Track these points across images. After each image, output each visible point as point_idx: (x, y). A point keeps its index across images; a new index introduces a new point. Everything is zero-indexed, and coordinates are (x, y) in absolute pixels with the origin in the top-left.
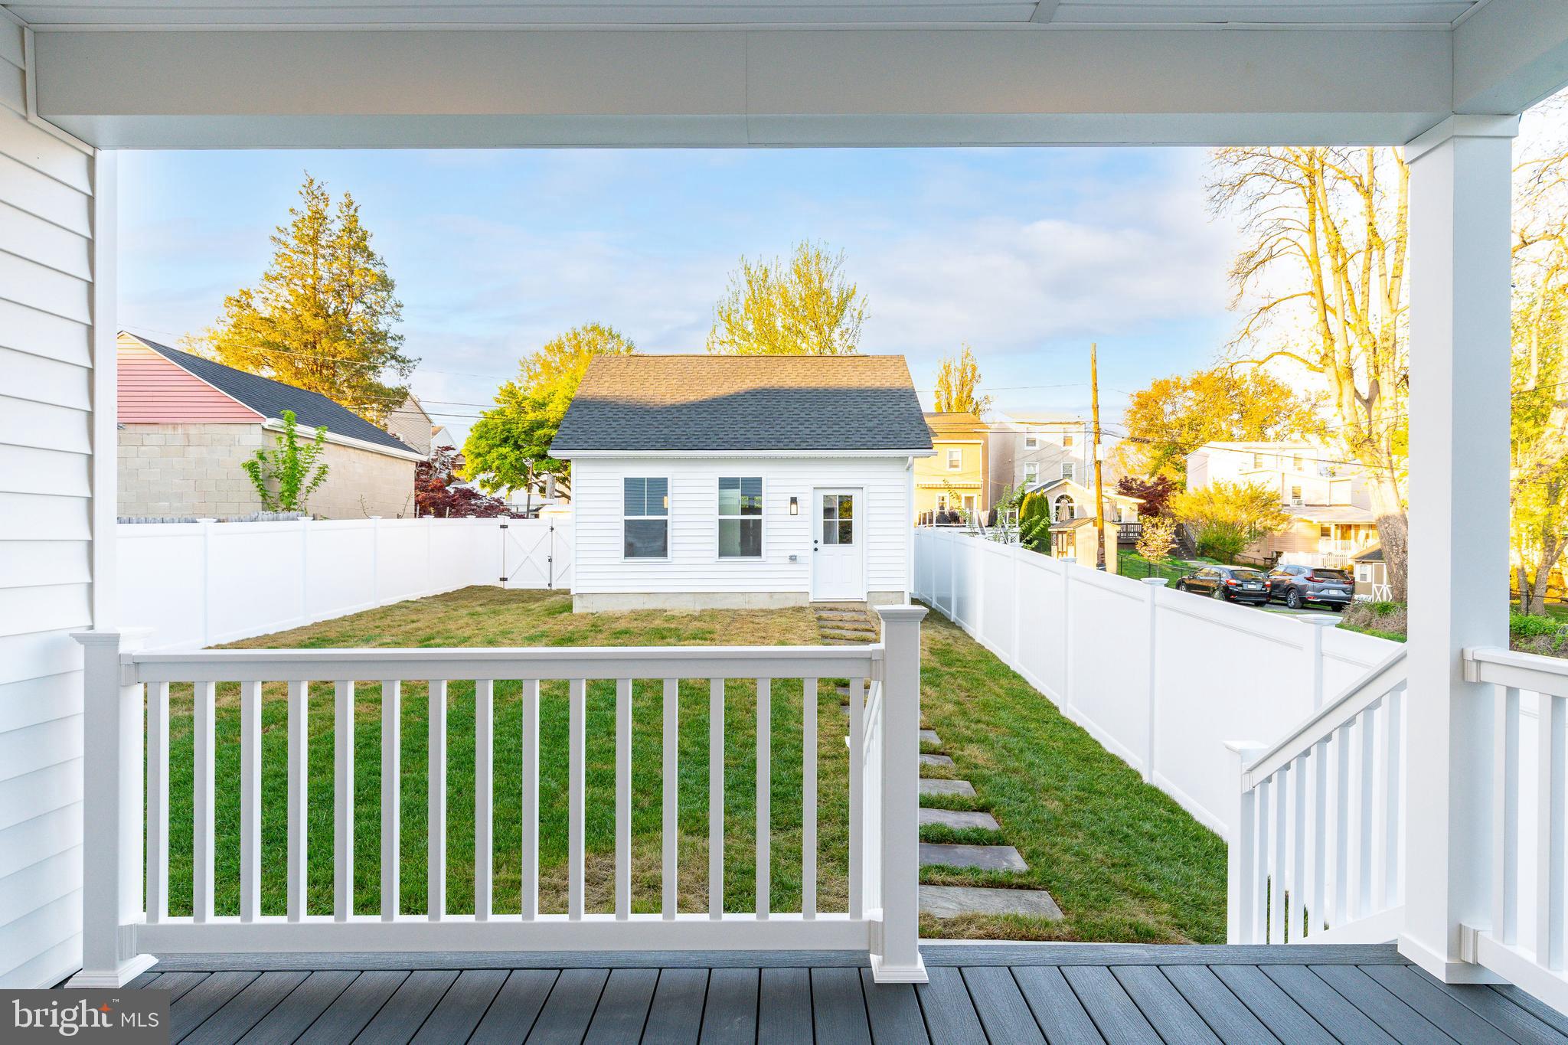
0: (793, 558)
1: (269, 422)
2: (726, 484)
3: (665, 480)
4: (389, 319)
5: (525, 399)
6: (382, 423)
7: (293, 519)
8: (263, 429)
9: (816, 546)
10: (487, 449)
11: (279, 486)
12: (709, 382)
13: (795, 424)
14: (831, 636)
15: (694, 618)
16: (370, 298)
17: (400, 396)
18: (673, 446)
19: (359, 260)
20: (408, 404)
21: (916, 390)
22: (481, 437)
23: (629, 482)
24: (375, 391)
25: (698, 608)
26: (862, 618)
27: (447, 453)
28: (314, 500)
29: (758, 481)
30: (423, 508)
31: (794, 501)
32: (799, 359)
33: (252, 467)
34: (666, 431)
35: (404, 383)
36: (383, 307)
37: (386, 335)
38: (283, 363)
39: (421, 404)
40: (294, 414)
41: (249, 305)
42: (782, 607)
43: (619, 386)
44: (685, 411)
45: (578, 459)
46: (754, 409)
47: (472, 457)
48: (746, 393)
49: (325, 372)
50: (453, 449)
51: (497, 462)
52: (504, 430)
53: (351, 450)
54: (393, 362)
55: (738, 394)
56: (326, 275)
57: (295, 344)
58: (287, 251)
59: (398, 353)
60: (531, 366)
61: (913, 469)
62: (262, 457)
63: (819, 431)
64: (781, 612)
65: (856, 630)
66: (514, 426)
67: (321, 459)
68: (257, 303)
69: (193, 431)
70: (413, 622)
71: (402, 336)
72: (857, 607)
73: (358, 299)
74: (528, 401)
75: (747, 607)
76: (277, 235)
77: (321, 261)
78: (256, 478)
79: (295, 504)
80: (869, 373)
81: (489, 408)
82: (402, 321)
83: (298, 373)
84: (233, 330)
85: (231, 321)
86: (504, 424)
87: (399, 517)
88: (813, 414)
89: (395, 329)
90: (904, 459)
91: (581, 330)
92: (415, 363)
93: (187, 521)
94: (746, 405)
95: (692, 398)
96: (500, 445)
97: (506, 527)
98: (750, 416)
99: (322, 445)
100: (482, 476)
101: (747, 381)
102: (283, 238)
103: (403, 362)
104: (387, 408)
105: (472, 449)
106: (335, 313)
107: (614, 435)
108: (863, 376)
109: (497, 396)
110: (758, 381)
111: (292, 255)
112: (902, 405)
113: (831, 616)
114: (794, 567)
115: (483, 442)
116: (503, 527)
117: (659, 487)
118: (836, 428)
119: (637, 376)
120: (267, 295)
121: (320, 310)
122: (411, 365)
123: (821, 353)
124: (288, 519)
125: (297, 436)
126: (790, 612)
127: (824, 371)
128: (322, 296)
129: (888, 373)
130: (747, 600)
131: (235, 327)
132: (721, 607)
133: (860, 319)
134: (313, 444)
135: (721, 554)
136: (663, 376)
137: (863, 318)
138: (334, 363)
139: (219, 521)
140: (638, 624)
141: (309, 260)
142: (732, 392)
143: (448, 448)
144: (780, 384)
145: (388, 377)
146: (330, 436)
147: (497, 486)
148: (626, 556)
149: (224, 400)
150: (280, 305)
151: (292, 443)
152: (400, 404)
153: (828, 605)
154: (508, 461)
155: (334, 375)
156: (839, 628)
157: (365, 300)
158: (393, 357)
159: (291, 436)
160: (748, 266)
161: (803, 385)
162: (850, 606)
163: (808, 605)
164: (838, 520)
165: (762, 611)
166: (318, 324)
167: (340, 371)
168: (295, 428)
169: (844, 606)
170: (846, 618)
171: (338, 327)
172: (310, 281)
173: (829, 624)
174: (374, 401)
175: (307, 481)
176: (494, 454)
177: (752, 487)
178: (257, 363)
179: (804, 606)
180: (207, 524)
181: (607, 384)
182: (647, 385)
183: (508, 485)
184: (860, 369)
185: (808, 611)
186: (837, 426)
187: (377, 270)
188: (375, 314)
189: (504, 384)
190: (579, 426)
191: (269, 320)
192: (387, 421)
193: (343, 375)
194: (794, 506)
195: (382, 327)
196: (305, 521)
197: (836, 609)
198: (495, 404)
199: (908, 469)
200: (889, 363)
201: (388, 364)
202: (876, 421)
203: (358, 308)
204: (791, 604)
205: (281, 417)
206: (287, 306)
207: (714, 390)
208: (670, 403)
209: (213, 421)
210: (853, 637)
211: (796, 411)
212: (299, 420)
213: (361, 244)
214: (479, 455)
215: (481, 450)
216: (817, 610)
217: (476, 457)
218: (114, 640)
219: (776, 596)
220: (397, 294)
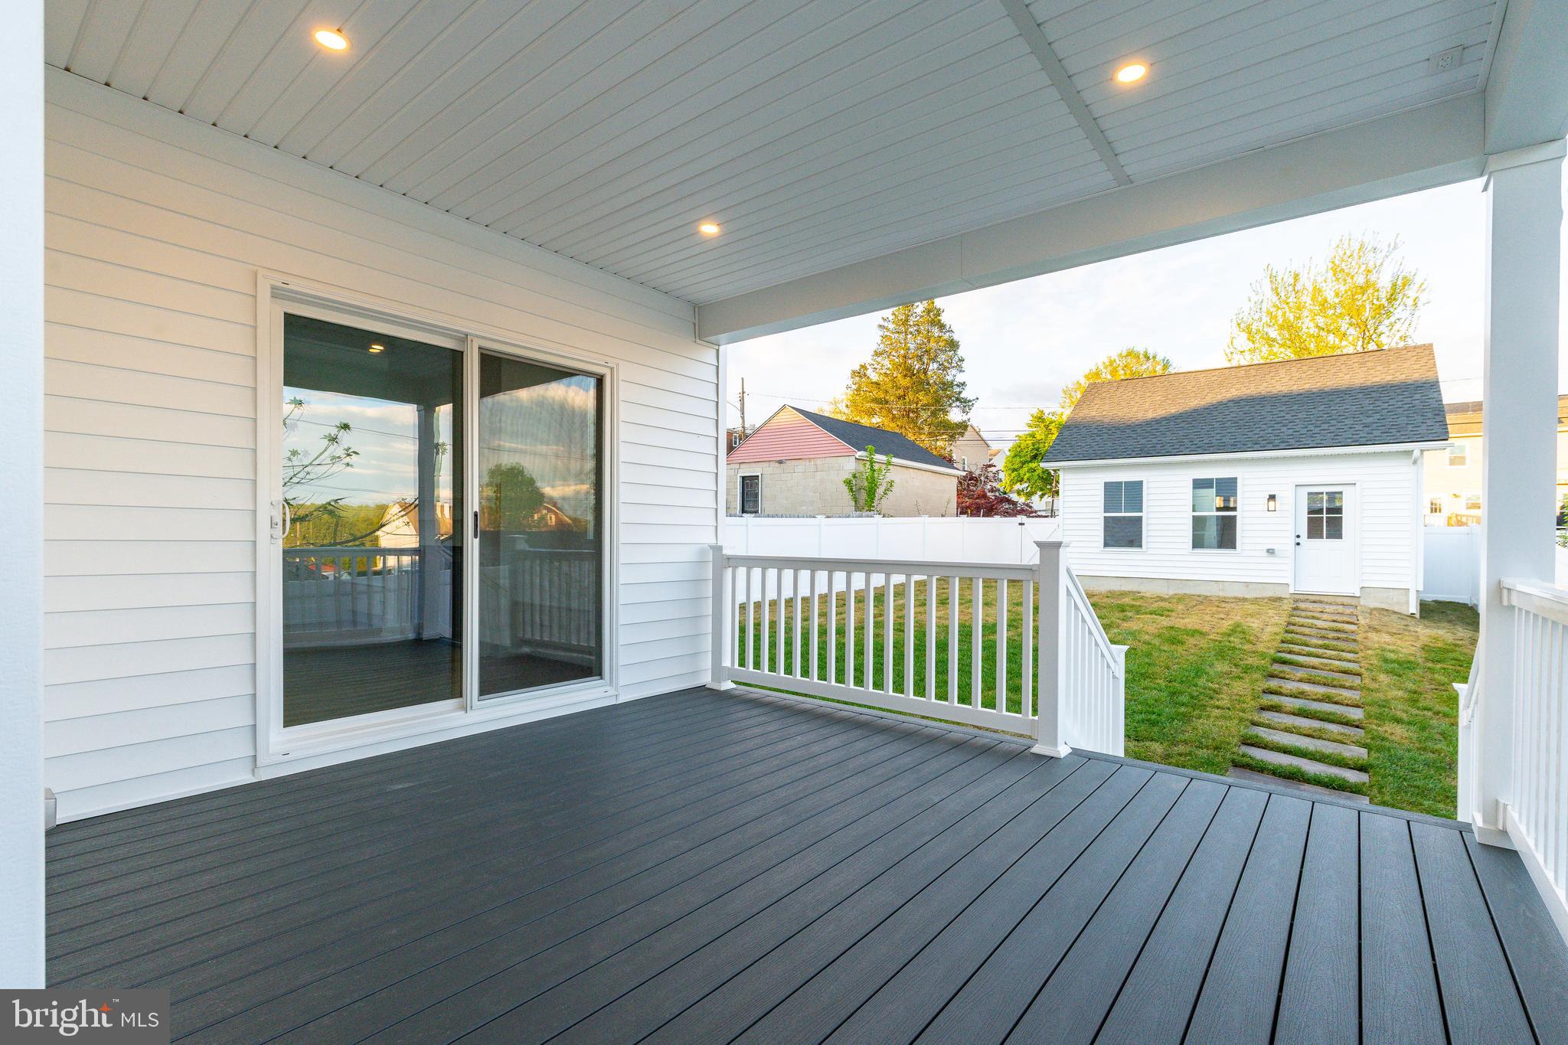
0: (1271, 552)
1: (860, 454)
2: (1199, 484)
3: (1141, 483)
4: (954, 371)
5: (1051, 423)
6: (948, 449)
7: (871, 517)
8: (856, 459)
9: (1298, 540)
10: (1020, 465)
11: (864, 495)
12: (1193, 395)
13: (1277, 426)
14: (1300, 624)
15: (1162, 599)
16: (942, 357)
17: (963, 426)
18: (1148, 453)
19: (936, 332)
20: (969, 434)
21: (1440, 380)
22: (1016, 456)
23: (1108, 486)
24: (944, 426)
25: (1171, 593)
26: (1348, 611)
27: (990, 469)
28: (885, 504)
29: (1233, 482)
30: (963, 510)
31: (1272, 497)
32: (1294, 363)
33: (848, 483)
34: (1143, 441)
35: (965, 418)
36: (951, 363)
37: (952, 383)
38: (884, 412)
39: (981, 433)
40: (874, 448)
41: (865, 375)
42: (1258, 596)
43: (1107, 407)
44: (1164, 423)
45: (1064, 468)
46: (1235, 415)
47: (1010, 472)
48: (1229, 401)
49: (911, 415)
50: (995, 466)
51: (1028, 475)
52: (1033, 449)
53: (911, 470)
54: (958, 403)
55: (1220, 403)
56: (912, 346)
57: (892, 398)
58: (888, 334)
59: (962, 396)
60: (1073, 394)
61: (1422, 464)
62: (854, 476)
63: (1304, 431)
64: (1255, 601)
65: (1334, 621)
66: (1041, 445)
67: (890, 477)
68: (870, 372)
69: (819, 462)
70: (944, 589)
71: (964, 383)
72: (1346, 601)
73: (934, 360)
74: (1054, 424)
75: (1221, 594)
76: (882, 323)
77: (909, 336)
78: (851, 490)
79: (874, 507)
80: (1379, 368)
81: (1024, 433)
82: (964, 371)
83: (894, 418)
84: (856, 392)
85: (854, 387)
86: (1033, 444)
87: (943, 516)
88: (1300, 415)
89: (960, 378)
90: (1409, 453)
91: (1116, 358)
92: (974, 402)
93: (810, 517)
94: (1227, 412)
95: (1173, 411)
96: (1030, 462)
97: (1024, 524)
98: (1229, 422)
99: (890, 467)
100: (1018, 486)
101: (1233, 390)
102: (886, 324)
103: (965, 402)
104: (952, 438)
105: (1010, 465)
106: (918, 372)
107: (1096, 448)
108: (1372, 372)
109: (1030, 422)
110: (1244, 389)
111: (891, 335)
112: (1418, 396)
113: (1311, 607)
114: (1272, 560)
115: (1018, 459)
116: (1021, 524)
117: (1136, 488)
118: (1325, 426)
119: (1125, 397)
120: (876, 366)
121: (909, 372)
122: (970, 404)
123: (1364, 348)
124: (868, 516)
125: (875, 462)
126: (1266, 601)
127: (1323, 371)
128: (910, 361)
129: (1406, 365)
130: (1221, 588)
131: (857, 390)
132: (1193, 593)
133: (1415, 305)
134: (884, 466)
135: (1194, 547)
136: (1149, 394)
137: (1420, 304)
138: (917, 409)
139: (828, 517)
140: (1108, 601)
141: (902, 336)
142: (1215, 402)
143: (990, 466)
144: (1268, 390)
145: (955, 415)
146: (895, 460)
147: (1029, 495)
148: (1106, 545)
149: (835, 441)
150: (884, 371)
151: (872, 467)
152: (962, 434)
153: (1310, 597)
154: (1036, 473)
155: (917, 417)
156: (1313, 618)
157: (939, 360)
158: (958, 399)
159: (872, 462)
160: (1274, 274)
161: (1295, 388)
162: (1339, 600)
163: (1288, 596)
164: (1325, 515)
165: (1235, 598)
166: (905, 382)
167: (922, 413)
168: (874, 457)
169: (1332, 599)
170: (1328, 610)
171: (919, 381)
172: (902, 352)
173: (1303, 614)
174: (943, 434)
175: (880, 491)
176: (1025, 469)
177: (1227, 488)
178: (871, 413)
179: (1283, 596)
180: (821, 519)
181: (1097, 406)
182: (1133, 403)
183: (1040, 493)
184: (1369, 364)
185: (1285, 601)
186: (1326, 425)
187: (946, 336)
188: (945, 369)
189: (1035, 412)
190: (1068, 442)
191: (877, 384)
192: (952, 447)
193: (924, 415)
194: (1272, 503)
195: (949, 378)
196: (878, 518)
197: (1321, 602)
198: (1027, 428)
199: (1415, 462)
200: (1410, 354)
201: (954, 405)
202: (1378, 416)
203: (933, 366)
204: (1270, 594)
205: (865, 450)
206: (888, 372)
207: (1196, 402)
208: (1151, 417)
209: (828, 455)
210: (1325, 627)
211: (1282, 414)
212: (877, 452)
213: (936, 319)
214: (1014, 470)
215: (1016, 466)
216: (1296, 601)
217: (1013, 472)
218: (721, 548)
219: (1251, 587)
220: (961, 352)
